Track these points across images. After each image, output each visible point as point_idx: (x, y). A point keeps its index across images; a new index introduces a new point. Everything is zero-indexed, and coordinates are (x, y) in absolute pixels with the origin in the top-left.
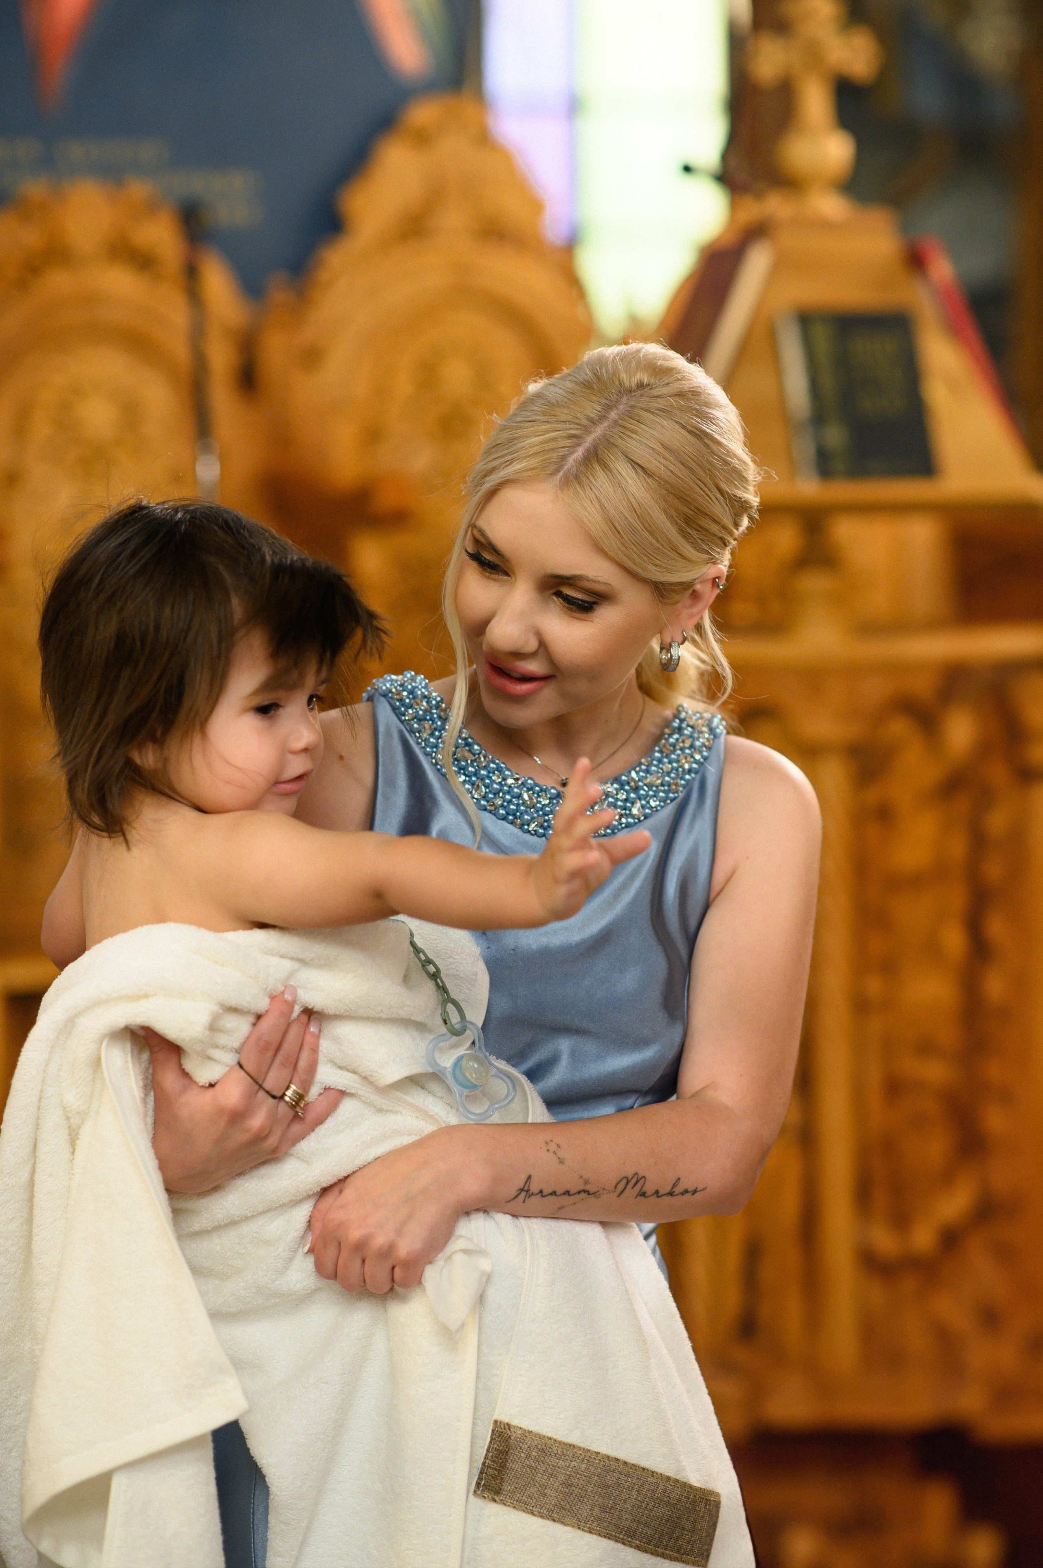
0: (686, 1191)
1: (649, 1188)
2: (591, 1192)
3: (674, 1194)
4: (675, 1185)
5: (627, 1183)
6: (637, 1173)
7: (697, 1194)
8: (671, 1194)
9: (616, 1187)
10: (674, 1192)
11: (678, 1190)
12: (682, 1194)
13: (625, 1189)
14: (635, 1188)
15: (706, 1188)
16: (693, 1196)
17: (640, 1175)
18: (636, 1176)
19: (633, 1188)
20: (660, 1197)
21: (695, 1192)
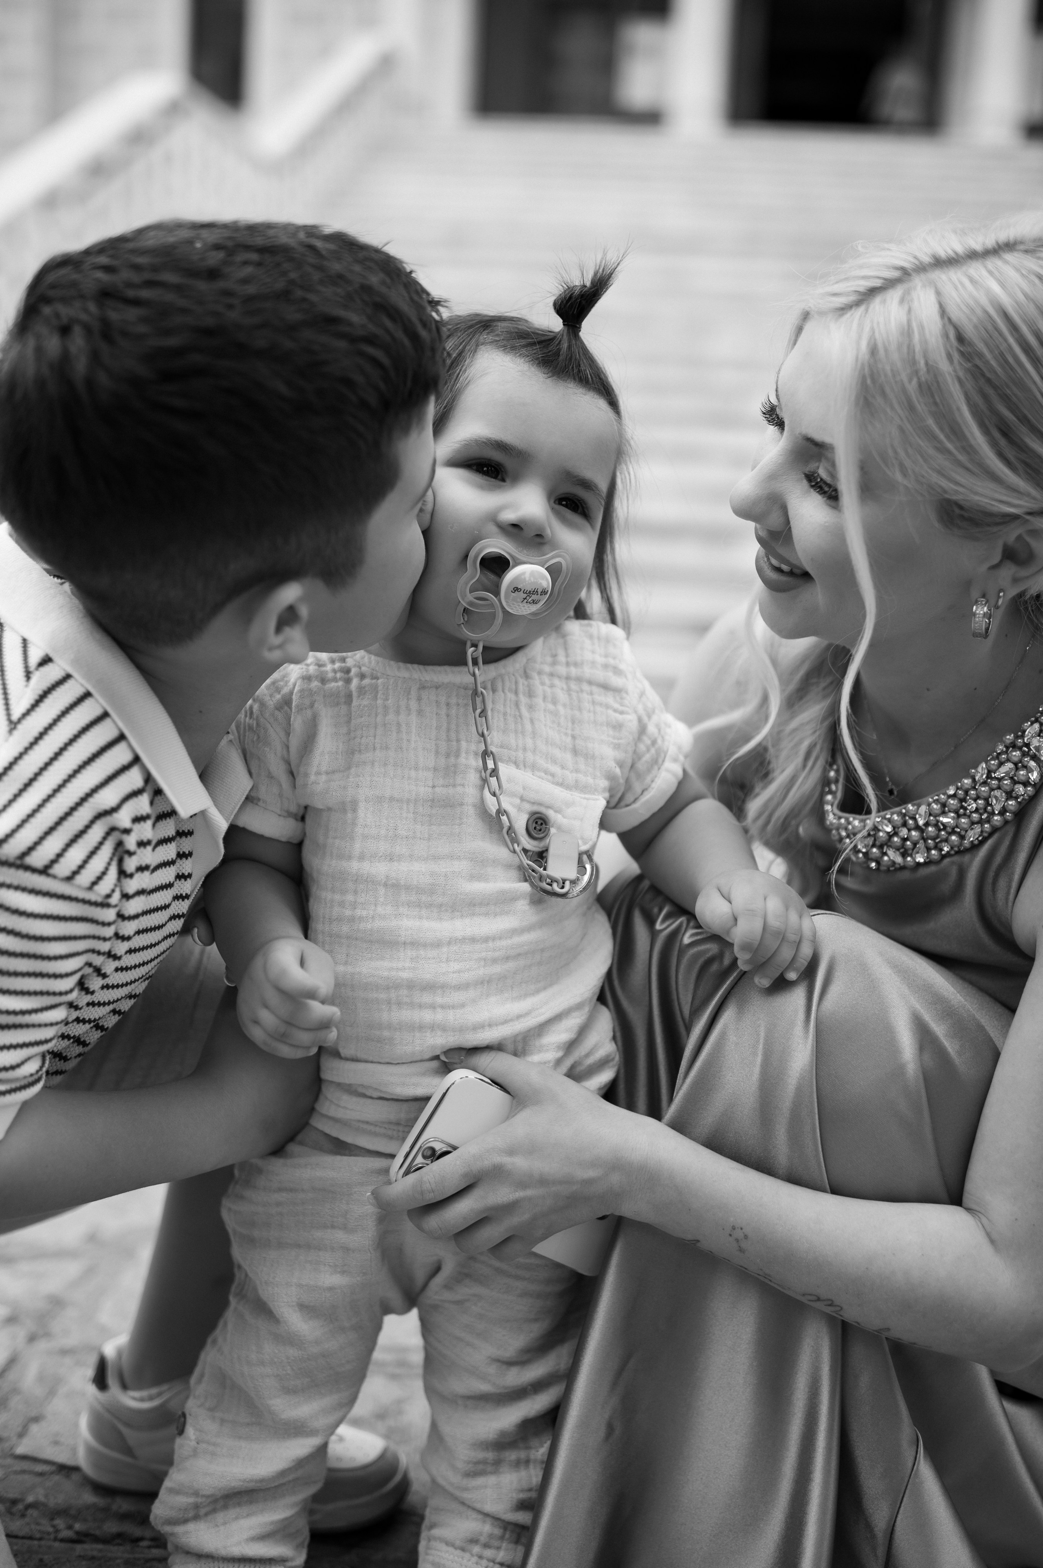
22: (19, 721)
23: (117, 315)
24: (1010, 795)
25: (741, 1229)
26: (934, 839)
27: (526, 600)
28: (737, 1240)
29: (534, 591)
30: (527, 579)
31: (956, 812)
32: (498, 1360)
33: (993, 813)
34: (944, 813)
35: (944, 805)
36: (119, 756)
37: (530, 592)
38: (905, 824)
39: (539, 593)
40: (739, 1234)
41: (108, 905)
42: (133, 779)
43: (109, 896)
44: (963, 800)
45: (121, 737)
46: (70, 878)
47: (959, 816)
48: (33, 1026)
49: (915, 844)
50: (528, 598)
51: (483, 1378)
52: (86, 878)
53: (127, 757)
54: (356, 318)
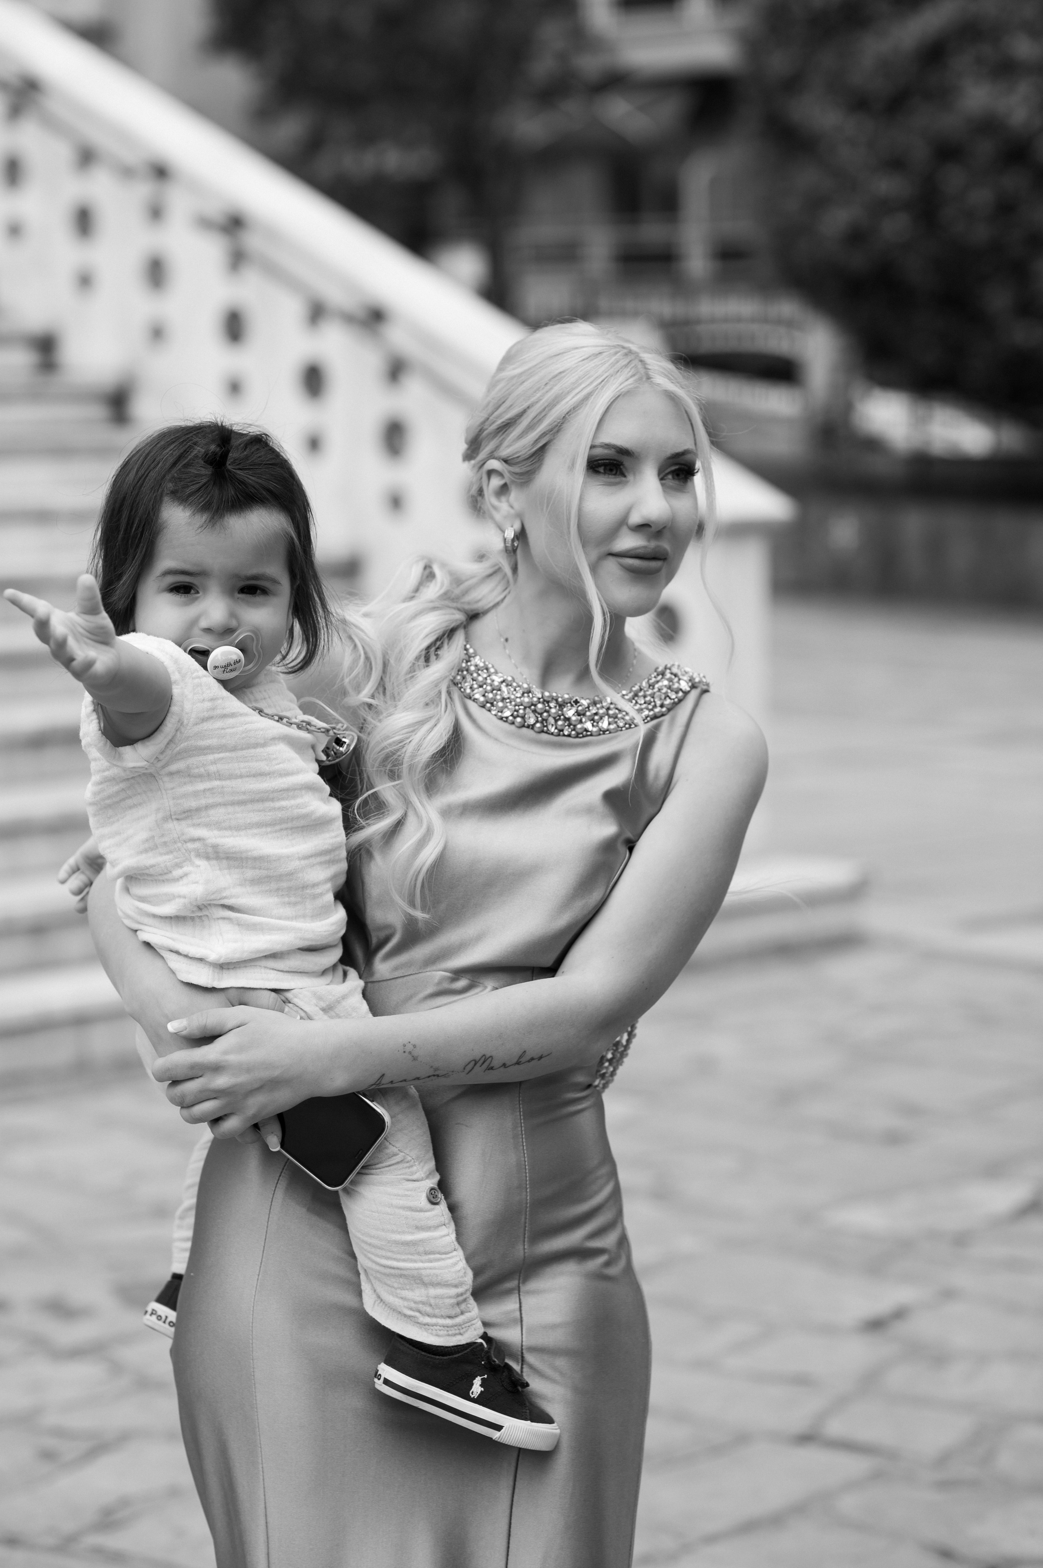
0: (532, 1059)
1: (495, 1063)
2: (440, 1075)
3: (521, 1063)
4: (521, 1057)
5: (475, 1064)
6: (484, 1055)
7: (543, 1059)
8: (518, 1063)
9: (464, 1069)
10: (520, 1062)
11: (523, 1060)
12: (529, 1061)
13: (473, 1068)
14: (482, 1066)
15: (551, 1053)
16: (540, 1061)
17: (487, 1056)
18: (484, 1057)
19: (481, 1066)
20: (507, 1067)
21: (541, 1058)
25: (409, 1042)
27: (225, 672)
28: (410, 1053)
29: (228, 665)
30: (220, 659)
37: (225, 666)
39: (233, 664)
40: (409, 1048)
50: (226, 670)
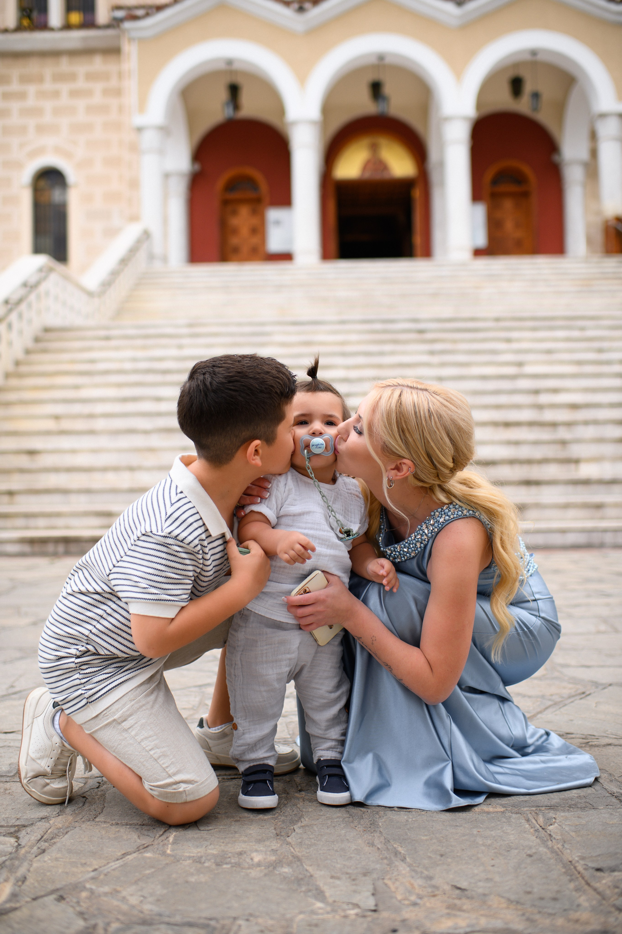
22: (174, 504)
23: (217, 370)
24: (421, 543)
26: (403, 555)
31: (408, 547)
32: (328, 692)
33: (418, 548)
34: (405, 547)
35: (405, 545)
36: (197, 517)
37: (317, 445)
38: (394, 551)
39: (320, 445)
41: (199, 554)
42: (200, 523)
43: (199, 551)
44: (409, 544)
45: (198, 513)
46: (188, 544)
47: (409, 548)
48: (183, 584)
49: (398, 556)
51: (324, 698)
52: (193, 545)
53: (199, 518)
54: (274, 372)
